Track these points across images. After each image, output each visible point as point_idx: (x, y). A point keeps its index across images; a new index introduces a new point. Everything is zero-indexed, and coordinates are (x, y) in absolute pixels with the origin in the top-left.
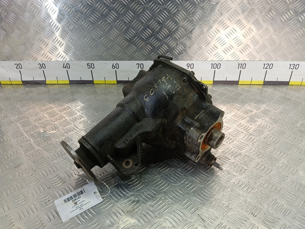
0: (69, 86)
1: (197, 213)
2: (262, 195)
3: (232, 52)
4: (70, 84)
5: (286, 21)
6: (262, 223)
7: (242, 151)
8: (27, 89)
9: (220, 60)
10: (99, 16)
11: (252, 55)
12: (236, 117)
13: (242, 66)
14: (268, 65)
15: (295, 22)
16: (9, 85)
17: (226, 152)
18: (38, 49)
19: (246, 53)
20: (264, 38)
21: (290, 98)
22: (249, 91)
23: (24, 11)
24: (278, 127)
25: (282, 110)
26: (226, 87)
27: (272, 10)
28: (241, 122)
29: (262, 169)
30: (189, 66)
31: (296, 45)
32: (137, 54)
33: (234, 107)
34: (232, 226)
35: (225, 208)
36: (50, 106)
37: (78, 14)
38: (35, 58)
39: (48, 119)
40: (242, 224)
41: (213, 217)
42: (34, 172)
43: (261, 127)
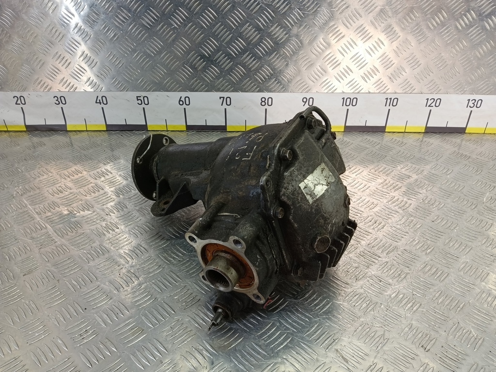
0: (106, 135)
1: (334, 348)
2: (436, 315)
3: (376, 78)
4: (107, 131)
5: (464, 28)
6: (439, 362)
7: (399, 244)
8: (36, 140)
9: (356, 92)
10: (158, 16)
11: (409, 83)
12: (385, 187)
13: (392, 102)
14: (433, 100)
15: (478, 31)
16: (3, 133)
17: (373, 244)
18: (53, 72)
19: (399, 81)
21: (468, 155)
22: (402, 144)
23: (29, 6)
24: (453, 202)
25: (456, 174)
26: (366, 137)
27: (443, 10)
28: (394, 194)
29: (433, 272)
30: (306, 102)
31: (478, 68)
32: (221, 82)
33: (381, 169)
34: (393, 368)
35: (379, 338)
36: (77, 168)
37: (123, 12)
38: (49, 87)
39: (75, 191)
40: (408, 365)
41: (360, 353)
42: (57, 282)
43: (427, 202)
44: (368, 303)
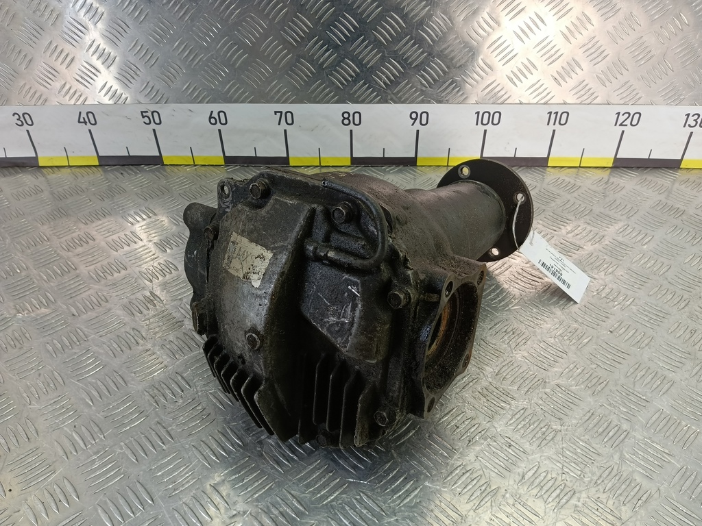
2: (599, 514)
3: (532, 79)
4: (100, 166)
7: (548, 373)
11: (587, 88)
13: (558, 118)
14: (627, 115)
17: (504, 374)
19: (571, 83)
20: (619, 41)
21: (682, 208)
22: (574, 188)
24: (649, 295)
25: (659, 243)
29: (601, 430)
30: (415, 119)
32: (275, 86)
43: (603, 295)
44: (483, 488)
